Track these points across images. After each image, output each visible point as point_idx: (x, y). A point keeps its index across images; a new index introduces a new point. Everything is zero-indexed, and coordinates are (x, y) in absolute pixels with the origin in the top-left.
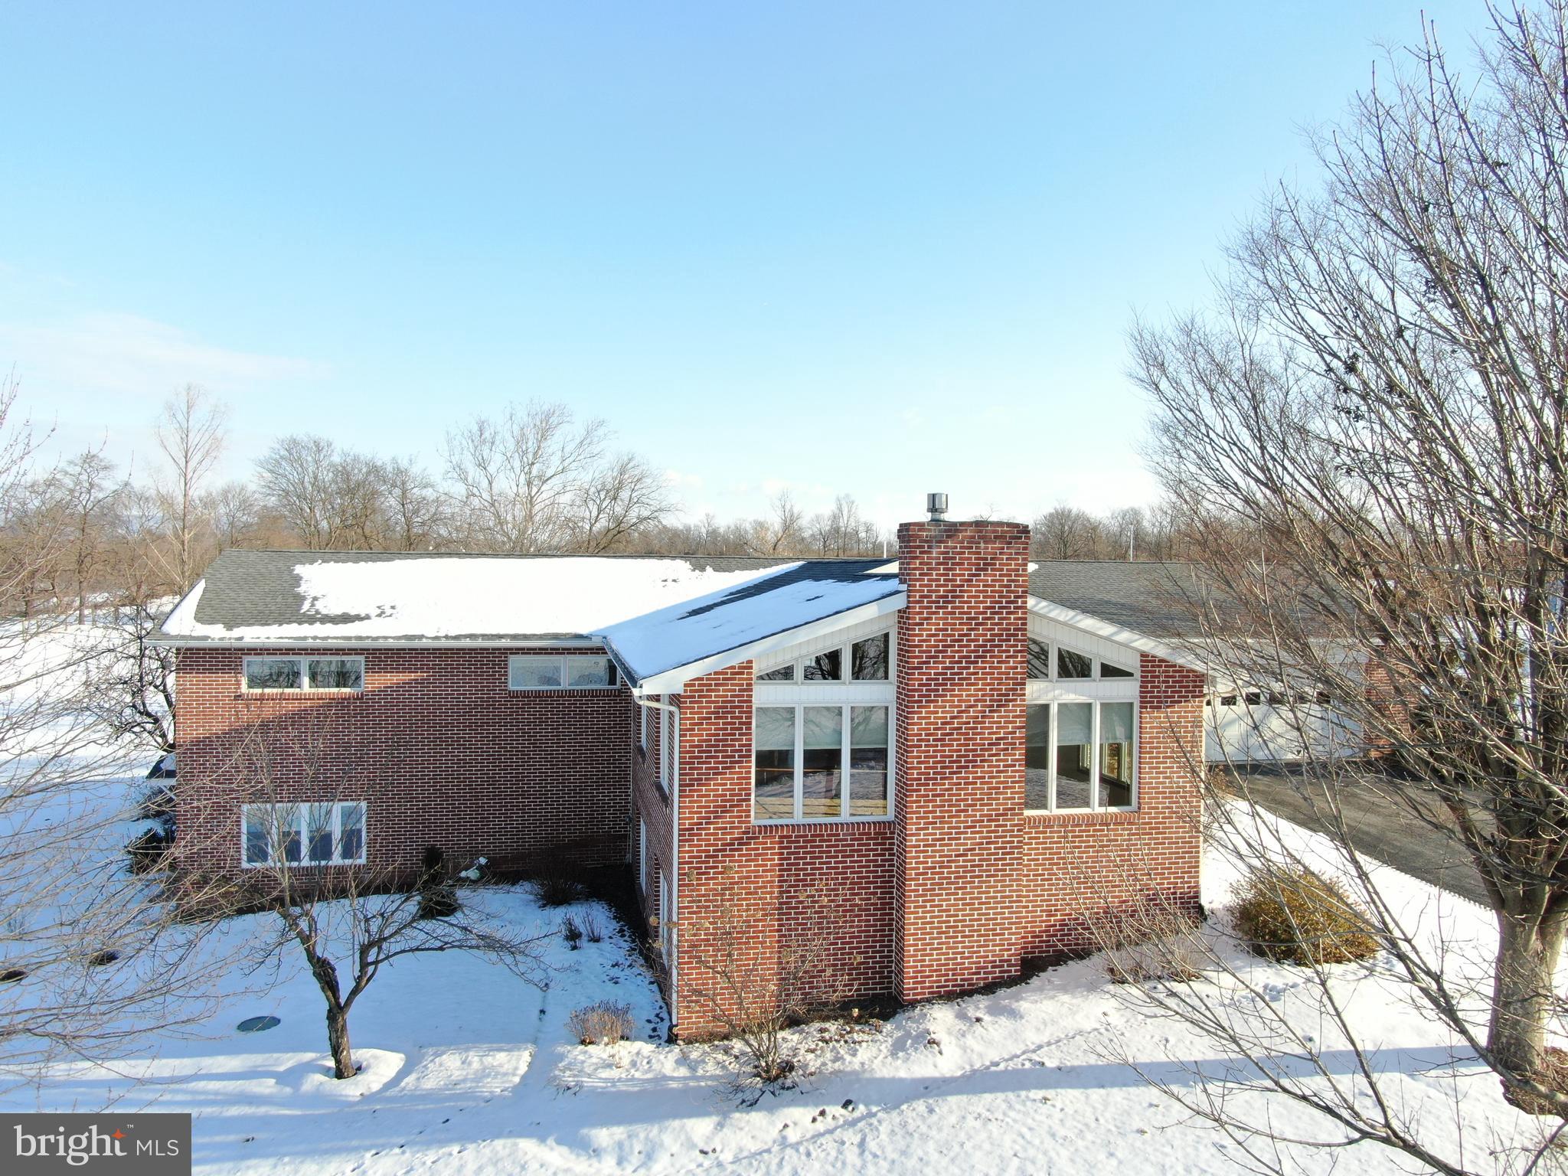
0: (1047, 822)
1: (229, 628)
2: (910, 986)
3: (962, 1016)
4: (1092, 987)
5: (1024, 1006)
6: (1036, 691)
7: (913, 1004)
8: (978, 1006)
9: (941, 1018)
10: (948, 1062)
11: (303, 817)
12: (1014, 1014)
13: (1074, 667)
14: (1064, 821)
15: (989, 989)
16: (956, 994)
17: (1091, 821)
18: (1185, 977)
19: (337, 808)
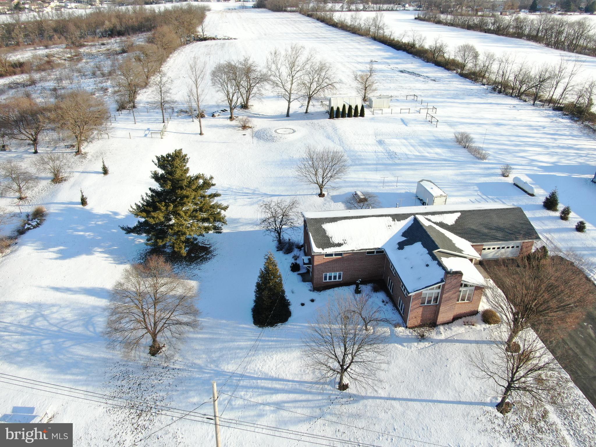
0: (458, 304)
1: (323, 249)
2: (438, 323)
3: (444, 329)
4: (461, 326)
5: (452, 328)
6: (461, 289)
7: (437, 325)
8: (447, 326)
9: (442, 328)
10: (443, 337)
11: (333, 274)
12: (451, 329)
13: (466, 286)
14: (461, 303)
15: (448, 323)
16: (443, 324)
17: (465, 303)
18: (473, 325)
19: (338, 273)
